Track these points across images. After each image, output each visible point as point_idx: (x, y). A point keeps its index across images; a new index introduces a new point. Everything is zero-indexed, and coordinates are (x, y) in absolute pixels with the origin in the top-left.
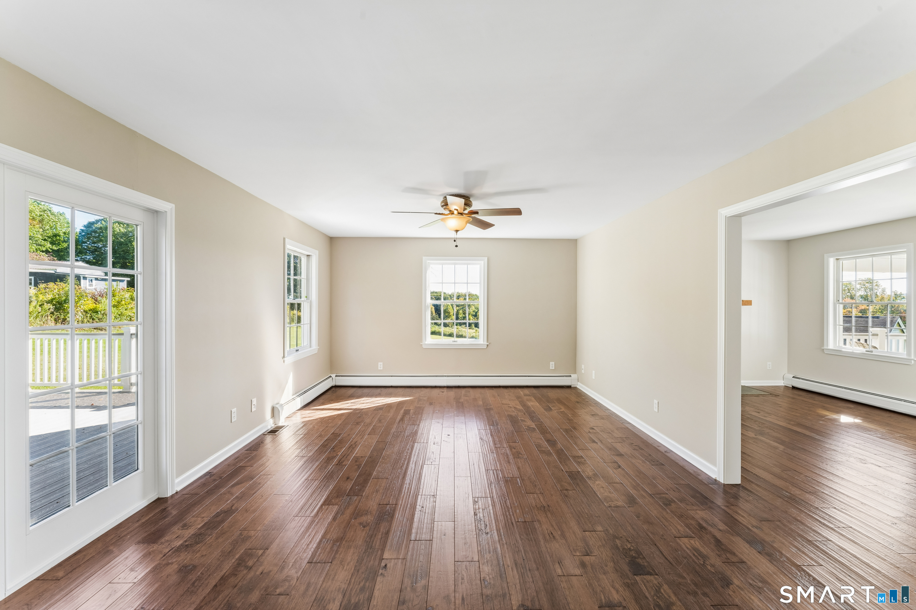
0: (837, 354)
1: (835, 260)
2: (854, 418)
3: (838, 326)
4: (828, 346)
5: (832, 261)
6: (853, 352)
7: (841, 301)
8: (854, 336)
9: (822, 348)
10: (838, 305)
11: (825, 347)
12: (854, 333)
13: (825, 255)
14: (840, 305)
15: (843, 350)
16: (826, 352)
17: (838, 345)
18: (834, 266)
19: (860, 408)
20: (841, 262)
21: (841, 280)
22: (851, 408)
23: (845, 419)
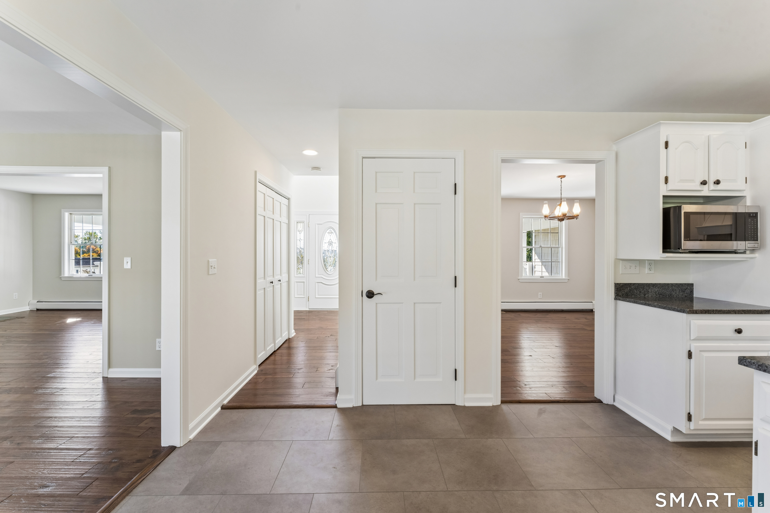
0: (71, 279)
1: (69, 214)
2: (77, 319)
3: (71, 260)
4: (64, 274)
5: (67, 215)
6: (80, 277)
7: (73, 243)
8: (82, 268)
9: (60, 276)
10: (71, 246)
11: (62, 276)
12: (81, 266)
13: (62, 210)
14: (72, 245)
15: (74, 276)
16: (63, 279)
17: (71, 273)
18: (68, 218)
19: (85, 312)
20: (73, 216)
21: (73, 229)
22: (79, 313)
23: (70, 320)
